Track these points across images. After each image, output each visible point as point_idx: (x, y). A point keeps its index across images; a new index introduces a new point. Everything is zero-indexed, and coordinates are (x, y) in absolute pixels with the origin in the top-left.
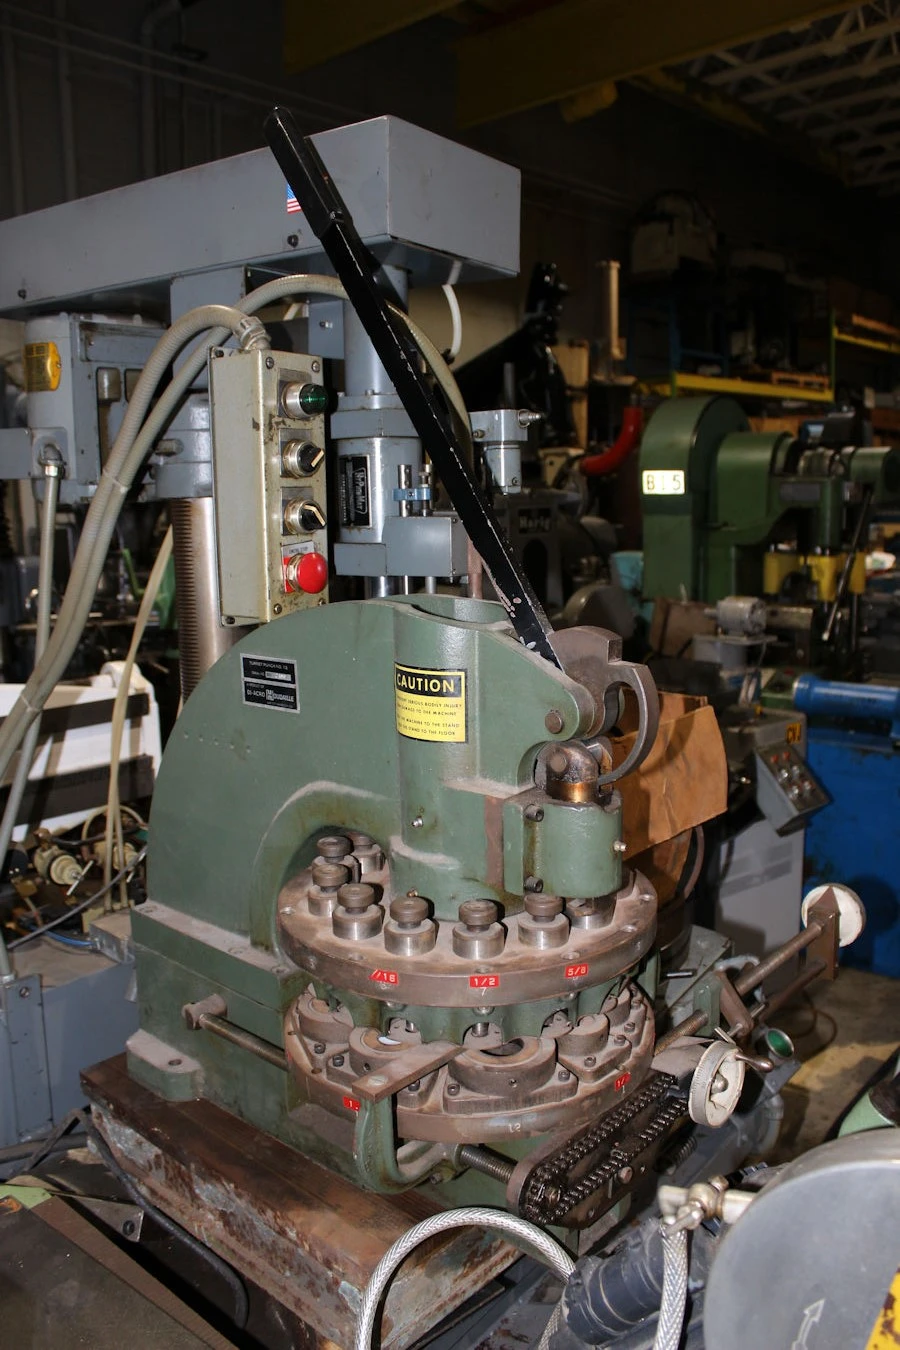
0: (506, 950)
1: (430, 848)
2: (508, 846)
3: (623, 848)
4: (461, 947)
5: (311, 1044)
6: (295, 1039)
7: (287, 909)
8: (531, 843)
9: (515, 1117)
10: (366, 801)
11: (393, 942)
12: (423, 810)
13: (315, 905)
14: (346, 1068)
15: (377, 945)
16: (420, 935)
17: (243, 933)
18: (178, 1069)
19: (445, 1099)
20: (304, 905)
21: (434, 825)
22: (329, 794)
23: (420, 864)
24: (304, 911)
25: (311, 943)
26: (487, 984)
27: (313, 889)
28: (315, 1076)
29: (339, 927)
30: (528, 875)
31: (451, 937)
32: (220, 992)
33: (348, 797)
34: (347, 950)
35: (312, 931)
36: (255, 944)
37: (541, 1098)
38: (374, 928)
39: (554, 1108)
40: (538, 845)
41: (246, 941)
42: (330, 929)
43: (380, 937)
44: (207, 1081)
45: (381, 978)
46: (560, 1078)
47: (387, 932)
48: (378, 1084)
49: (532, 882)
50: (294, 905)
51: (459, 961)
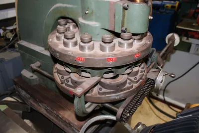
0: (116, 49)
1: (91, 20)
2: (117, 17)
3: (152, 18)
4: (102, 49)
5: (60, 76)
6: (56, 74)
7: (50, 40)
8: (124, 16)
9: (118, 95)
10: (72, 8)
11: (82, 48)
12: (88, 8)
13: (58, 38)
14: (70, 83)
15: (77, 49)
16: (90, 46)
17: (43, 47)
18: (32, 78)
19: (98, 92)
20: (55, 38)
21: (92, 13)
22: (60, 7)
23: (88, 25)
24: (55, 40)
25: (57, 49)
26: (112, 60)
27: (57, 34)
28: (62, 85)
29: (65, 44)
30: (122, 26)
31: (99, 46)
32: (39, 61)
33: (66, 7)
34: (68, 51)
35: (58, 46)
36: (46, 49)
37: (125, 90)
38: (76, 44)
39: (128, 92)
40: (126, 17)
41: (43, 49)
42: (63, 45)
43: (78, 47)
44: (39, 80)
45: (79, 59)
46: (129, 84)
47: (80, 45)
48: (80, 91)
49: (124, 29)
50: (52, 39)
51: (102, 53)
